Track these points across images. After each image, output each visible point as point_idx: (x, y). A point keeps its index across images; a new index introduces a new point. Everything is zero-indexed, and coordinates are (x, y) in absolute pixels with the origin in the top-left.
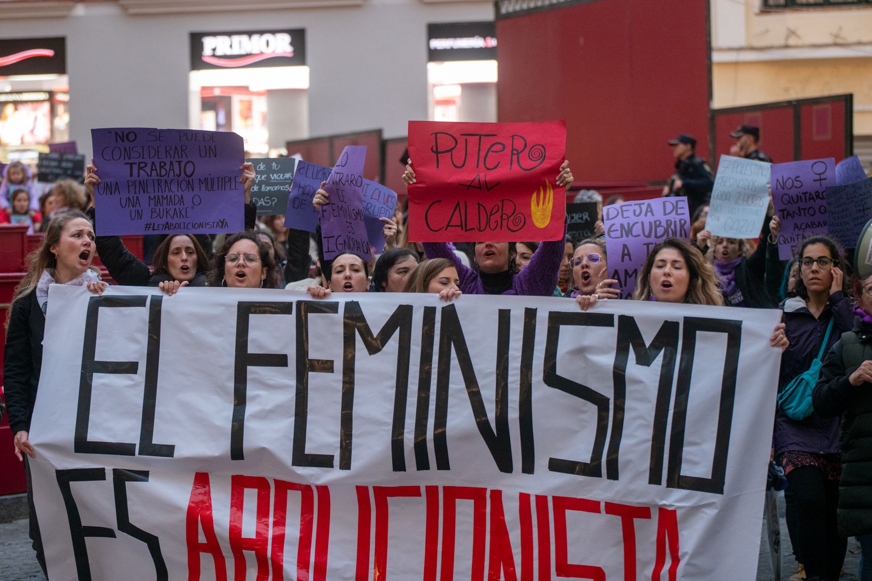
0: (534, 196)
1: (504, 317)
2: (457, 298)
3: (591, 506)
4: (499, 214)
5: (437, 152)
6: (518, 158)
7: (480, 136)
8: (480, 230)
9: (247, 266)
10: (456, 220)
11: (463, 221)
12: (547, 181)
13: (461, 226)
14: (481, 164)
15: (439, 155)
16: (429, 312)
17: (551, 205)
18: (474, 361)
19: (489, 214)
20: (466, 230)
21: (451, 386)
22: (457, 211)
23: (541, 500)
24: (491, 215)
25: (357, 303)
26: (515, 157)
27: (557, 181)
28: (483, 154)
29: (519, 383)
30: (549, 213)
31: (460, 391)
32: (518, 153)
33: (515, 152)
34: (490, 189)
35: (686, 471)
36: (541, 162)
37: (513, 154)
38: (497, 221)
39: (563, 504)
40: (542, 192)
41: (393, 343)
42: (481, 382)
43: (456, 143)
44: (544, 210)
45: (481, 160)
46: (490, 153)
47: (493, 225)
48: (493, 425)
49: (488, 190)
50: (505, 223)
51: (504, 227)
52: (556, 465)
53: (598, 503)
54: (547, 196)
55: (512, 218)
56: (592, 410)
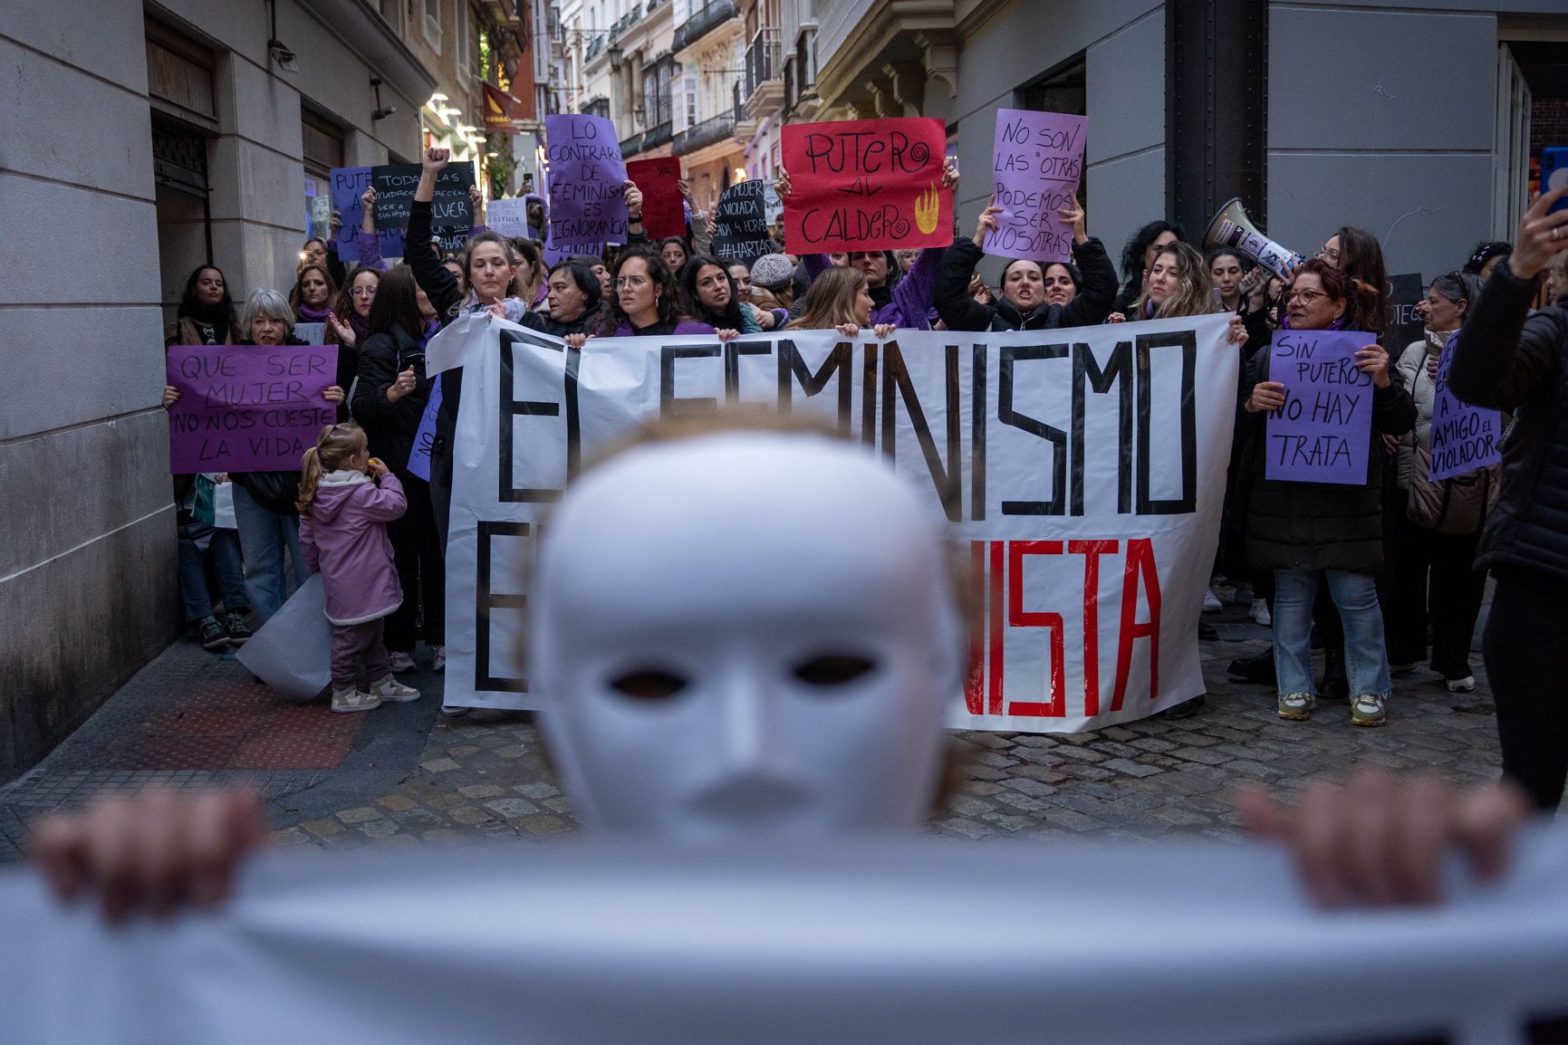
0: (918, 200)
1: (952, 353)
2: (891, 332)
3: (1052, 548)
4: (881, 221)
5: (813, 156)
6: (900, 157)
7: (857, 134)
8: (860, 239)
9: (633, 291)
10: (835, 229)
11: (843, 228)
12: (932, 184)
13: (841, 235)
14: (861, 167)
15: (815, 159)
16: (870, 350)
17: (937, 209)
18: (921, 400)
19: (870, 221)
20: (846, 240)
21: (897, 426)
22: (836, 219)
23: (997, 547)
24: (872, 222)
25: (791, 342)
26: (896, 157)
27: (944, 183)
28: (861, 155)
29: (971, 421)
30: (935, 218)
31: (907, 431)
32: (899, 154)
33: (896, 152)
34: (872, 193)
35: (1155, 495)
36: (925, 164)
37: (894, 154)
38: (879, 229)
39: (1019, 548)
40: (926, 196)
41: (833, 382)
42: (930, 422)
43: (832, 145)
44: (930, 215)
45: (860, 160)
46: (869, 153)
47: (875, 233)
48: (945, 465)
49: (869, 195)
50: (887, 229)
51: (887, 235)
52: (1010, 508)
53: (1061, 543)
54: (932, 199)
55: (894, 225)
56: (1048, 446)
